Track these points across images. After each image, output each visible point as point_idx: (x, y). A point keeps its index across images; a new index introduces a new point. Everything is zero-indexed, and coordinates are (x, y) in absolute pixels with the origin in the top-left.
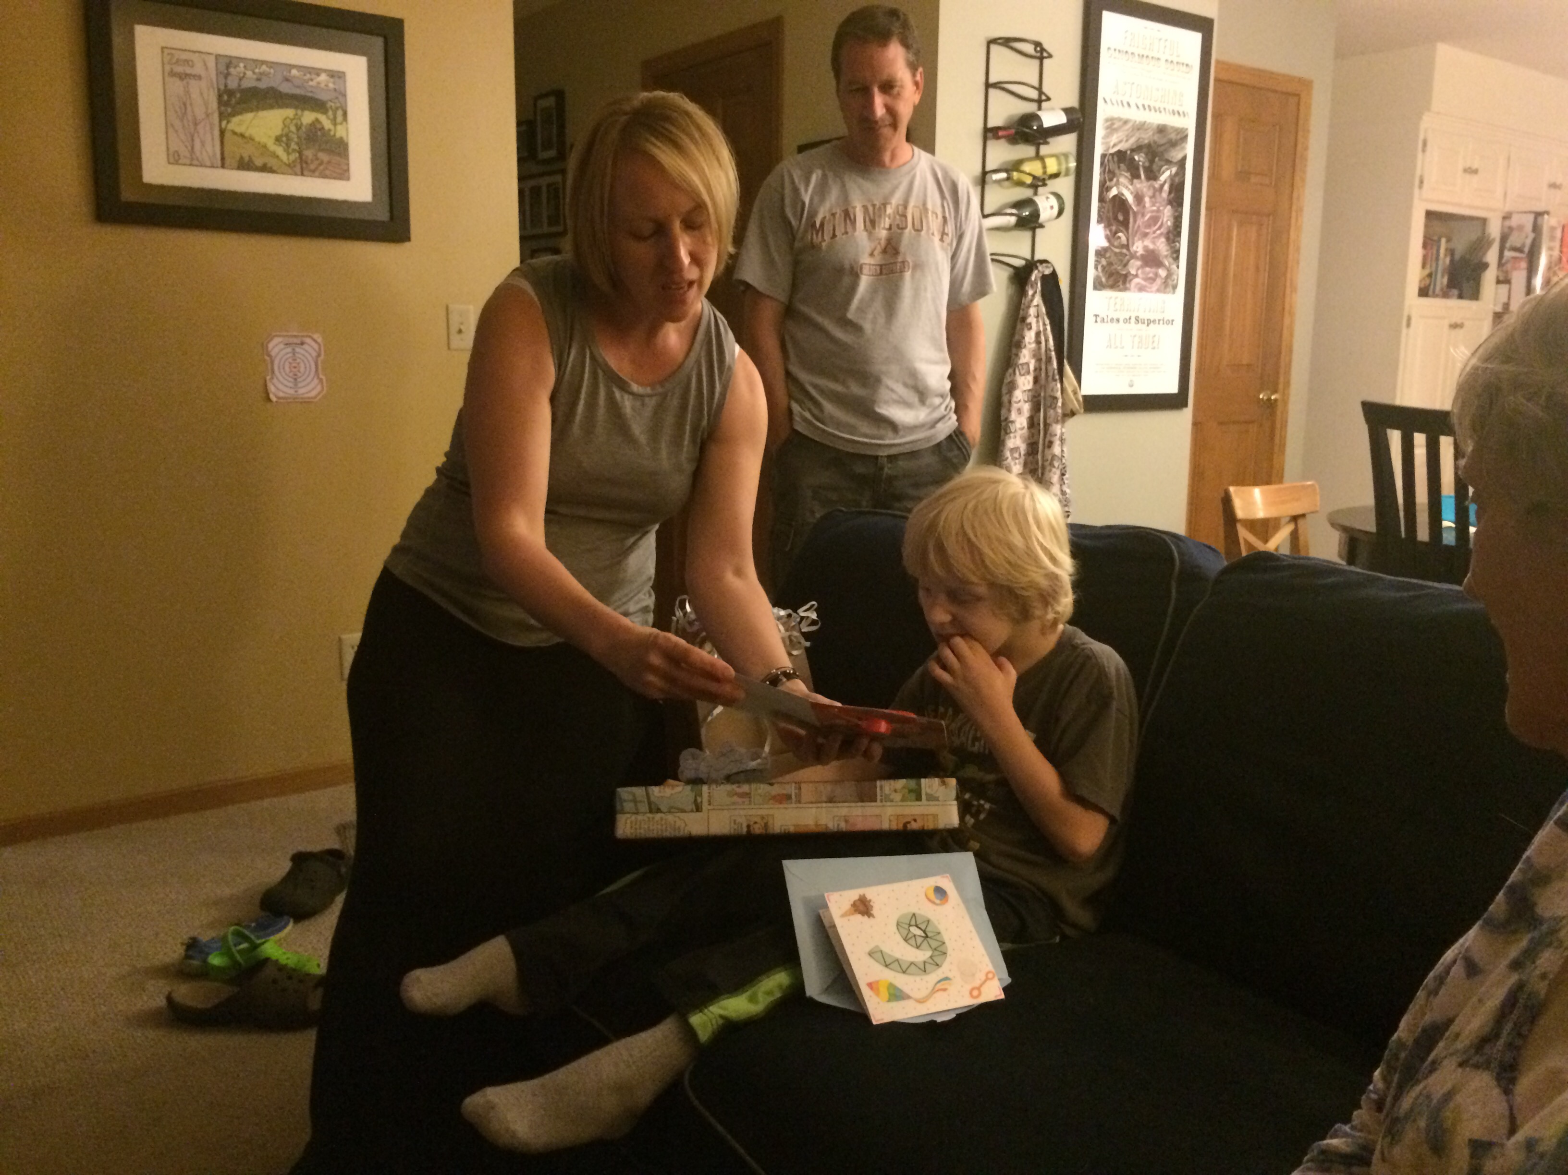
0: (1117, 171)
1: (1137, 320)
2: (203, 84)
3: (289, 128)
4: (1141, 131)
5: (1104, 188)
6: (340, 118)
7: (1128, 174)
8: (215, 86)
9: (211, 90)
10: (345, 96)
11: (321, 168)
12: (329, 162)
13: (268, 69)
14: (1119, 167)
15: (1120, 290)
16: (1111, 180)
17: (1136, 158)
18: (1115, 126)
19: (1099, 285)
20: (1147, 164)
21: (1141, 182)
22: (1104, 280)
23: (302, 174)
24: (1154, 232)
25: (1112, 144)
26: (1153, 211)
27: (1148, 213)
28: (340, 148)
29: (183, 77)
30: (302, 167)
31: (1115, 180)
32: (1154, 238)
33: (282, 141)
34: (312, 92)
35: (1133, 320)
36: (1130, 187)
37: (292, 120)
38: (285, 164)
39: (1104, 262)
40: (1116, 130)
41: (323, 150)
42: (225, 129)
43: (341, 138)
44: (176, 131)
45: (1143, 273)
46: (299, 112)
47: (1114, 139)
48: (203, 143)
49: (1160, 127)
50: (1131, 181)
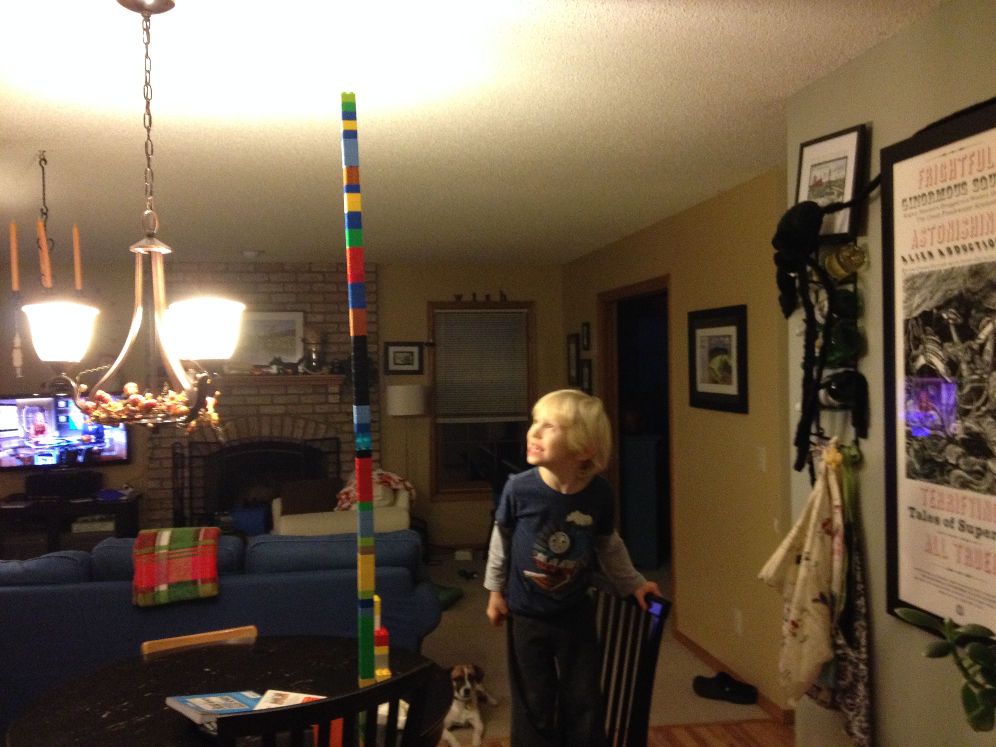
0: (923, 336)
1: (963, 526)
4: (949, 281)
5: (910, 359)
7: (936, 338)
14: (925, 332)
15: (938, 483)
16: (917, 347)
17: (945, 316)
18: (917, 285)
19: (912, 474)
20: (960, 321)
21: (954, 344)
22: (917, 466)
24: (978, 409)
25: (915, 306)
26: (973, 381)
27: (967, 383)
31: (921, 347)
32: (980, 416)
35: (956, 525)
36: (940, 353)
39: (916, 445)
40: (918, 289)
45: (967, 464)
47: (917, 300)
49: (974, 269)
50: (941, 345)
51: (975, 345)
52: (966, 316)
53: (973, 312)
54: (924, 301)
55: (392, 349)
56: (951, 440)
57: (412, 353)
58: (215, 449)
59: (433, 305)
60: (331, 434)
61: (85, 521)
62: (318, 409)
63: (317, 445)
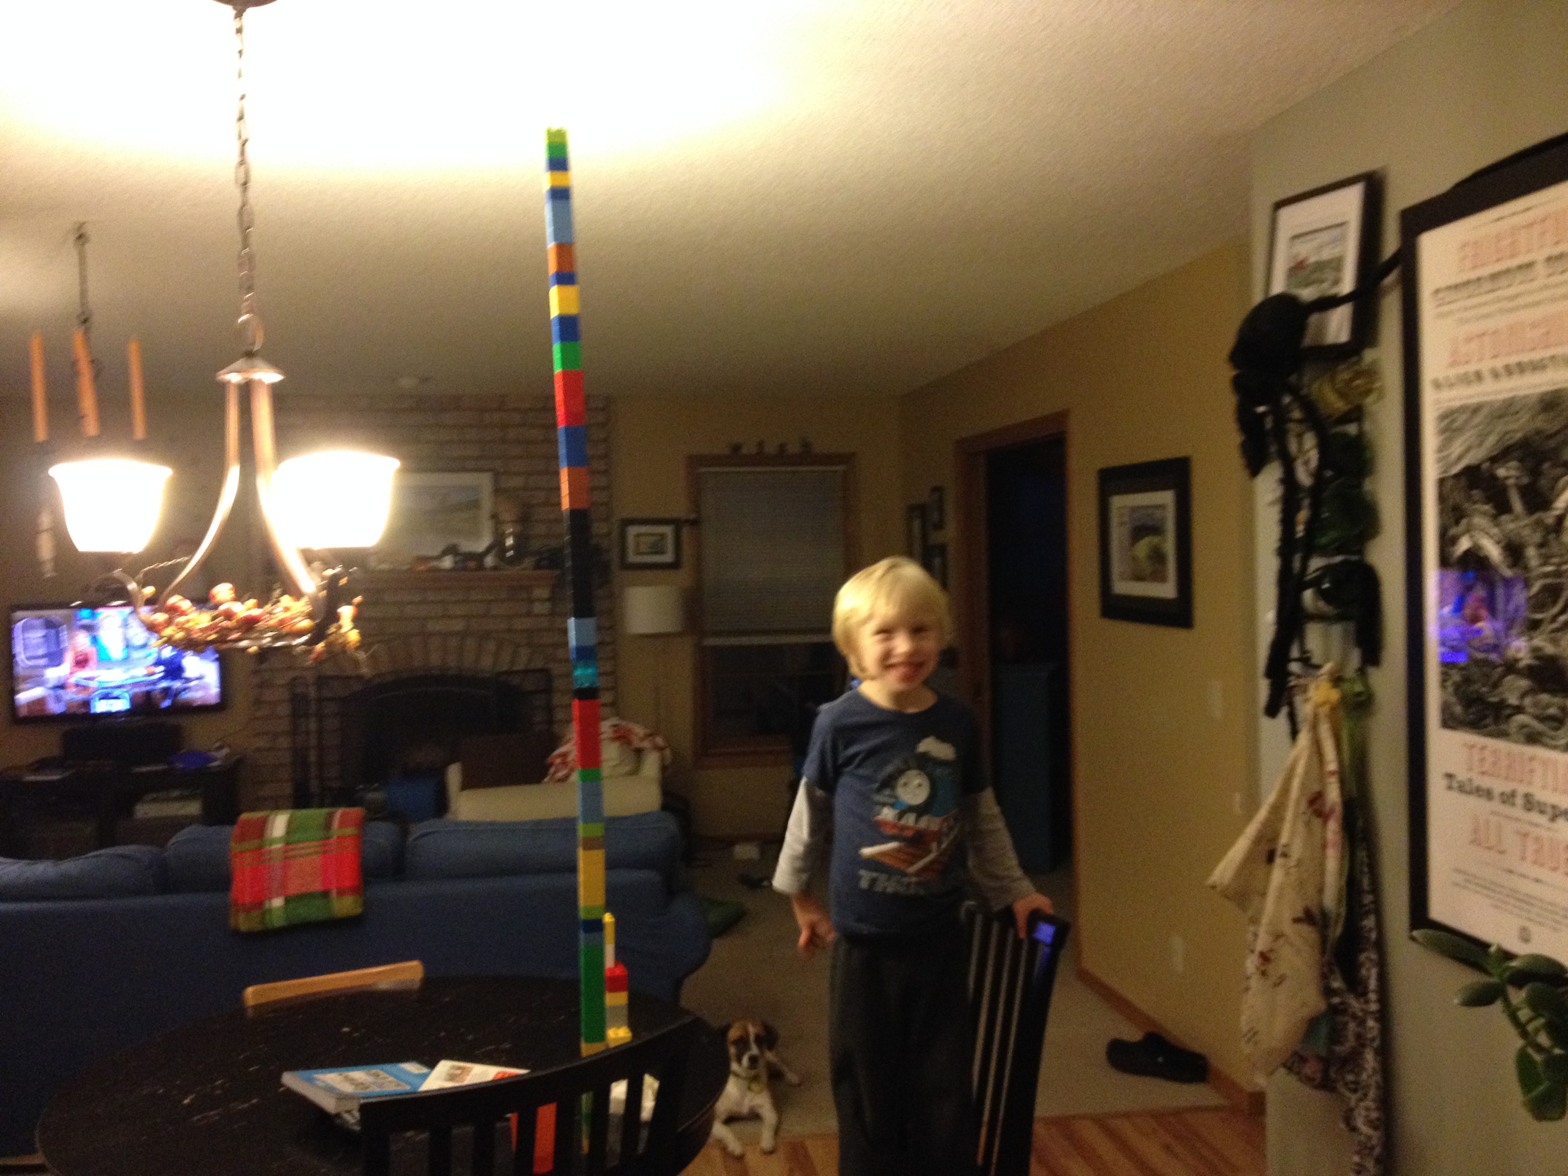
0: (1467, 505)
1: (1530, 803)
4: (1508, 418)
5: (1446, 541)
7: (1488, 508)
14: (1470, 498)
15: (1491, 735)
16: (1457, 522)
17: (1501, 472)
18: (1458, 424)
19: (1449, 722)
20: (1525, 481)
21: (1517, 518)
22: (1458, 709)
24: (1554, 618)
25: (1454, 456)
26: (1546, 575)
27: (1536, 578)
31: (1464, 522)
32: (1557, 630)
35: (1519, 801)
36: (1494, 531)
39: (1456, 676)
40: (1460, 430)
45: (1535, 705)
47: (1457, 448)
49: (1547, 398)
50: (1495, 518)
51: (1549, 518)
52: (1535, 473)
53: (1546, 466)
54: (1468, 450)
55: (633, 531)
56: (1511, 667)
57: (663, 536)
58: (357, 687)
59: (695, 461)
60: (538, 664)
61: (155, 800)
62: (518, 624)
63: (516, 680)
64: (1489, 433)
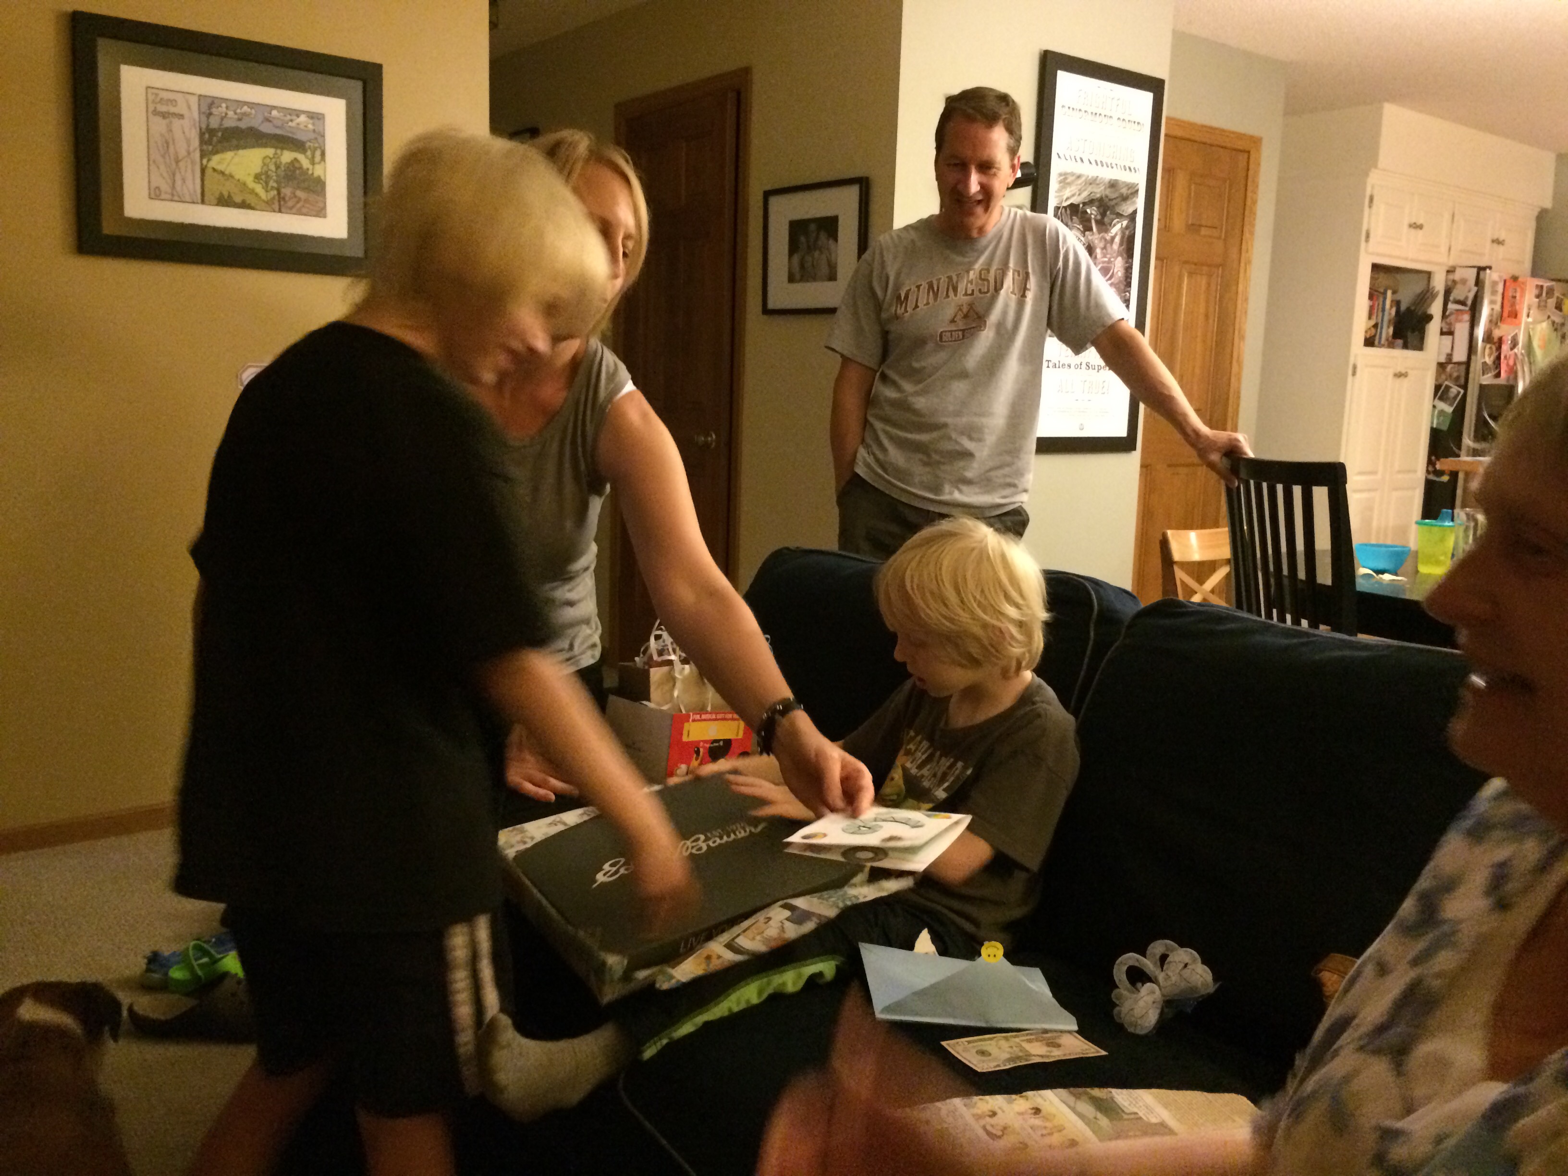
1: (1088, 365)
2: (186, 123)
3: (268, 166)
4: (1093, 186)
6: (318, 158)
7: (1080, 227)
8: (197, 125)
9: (193, 131)
10: (323, 136)
11: (299, 205)
12: (306, 201)
13: (249, 110)
14: (1072, 220)
17: (1089, 211)
18: (1068, 181)
20: (1099, 217)
21: (1093, 234)
23: (280, 211)
25: (1065, 198)
26: (1104, 262)
27: (1099, 263)
28: (317, 187)
29: (164, 115)
30: (280, 204)
33: (262, 179)
34: (291, 132)
35: (1084, 366)
36: (1083, 239)
37: (271, 159)
38: (264, 201)
40: (1069, 184)
41: (299, 188)
42: (206, 166)
43: (319, 177)
44: (158, 168)
46: (279, 151)
47: (1067, 193)
48: (184, 180)
49: (1112, 182)
50: (1083, 233)
51: (1108, 237)
52: (1103, 215)
53: (1108, 213)
54: (1073, 195)
64: (1085, 190)
